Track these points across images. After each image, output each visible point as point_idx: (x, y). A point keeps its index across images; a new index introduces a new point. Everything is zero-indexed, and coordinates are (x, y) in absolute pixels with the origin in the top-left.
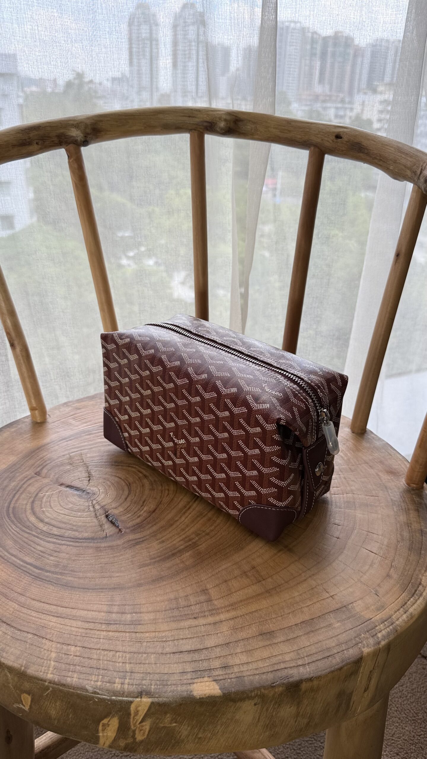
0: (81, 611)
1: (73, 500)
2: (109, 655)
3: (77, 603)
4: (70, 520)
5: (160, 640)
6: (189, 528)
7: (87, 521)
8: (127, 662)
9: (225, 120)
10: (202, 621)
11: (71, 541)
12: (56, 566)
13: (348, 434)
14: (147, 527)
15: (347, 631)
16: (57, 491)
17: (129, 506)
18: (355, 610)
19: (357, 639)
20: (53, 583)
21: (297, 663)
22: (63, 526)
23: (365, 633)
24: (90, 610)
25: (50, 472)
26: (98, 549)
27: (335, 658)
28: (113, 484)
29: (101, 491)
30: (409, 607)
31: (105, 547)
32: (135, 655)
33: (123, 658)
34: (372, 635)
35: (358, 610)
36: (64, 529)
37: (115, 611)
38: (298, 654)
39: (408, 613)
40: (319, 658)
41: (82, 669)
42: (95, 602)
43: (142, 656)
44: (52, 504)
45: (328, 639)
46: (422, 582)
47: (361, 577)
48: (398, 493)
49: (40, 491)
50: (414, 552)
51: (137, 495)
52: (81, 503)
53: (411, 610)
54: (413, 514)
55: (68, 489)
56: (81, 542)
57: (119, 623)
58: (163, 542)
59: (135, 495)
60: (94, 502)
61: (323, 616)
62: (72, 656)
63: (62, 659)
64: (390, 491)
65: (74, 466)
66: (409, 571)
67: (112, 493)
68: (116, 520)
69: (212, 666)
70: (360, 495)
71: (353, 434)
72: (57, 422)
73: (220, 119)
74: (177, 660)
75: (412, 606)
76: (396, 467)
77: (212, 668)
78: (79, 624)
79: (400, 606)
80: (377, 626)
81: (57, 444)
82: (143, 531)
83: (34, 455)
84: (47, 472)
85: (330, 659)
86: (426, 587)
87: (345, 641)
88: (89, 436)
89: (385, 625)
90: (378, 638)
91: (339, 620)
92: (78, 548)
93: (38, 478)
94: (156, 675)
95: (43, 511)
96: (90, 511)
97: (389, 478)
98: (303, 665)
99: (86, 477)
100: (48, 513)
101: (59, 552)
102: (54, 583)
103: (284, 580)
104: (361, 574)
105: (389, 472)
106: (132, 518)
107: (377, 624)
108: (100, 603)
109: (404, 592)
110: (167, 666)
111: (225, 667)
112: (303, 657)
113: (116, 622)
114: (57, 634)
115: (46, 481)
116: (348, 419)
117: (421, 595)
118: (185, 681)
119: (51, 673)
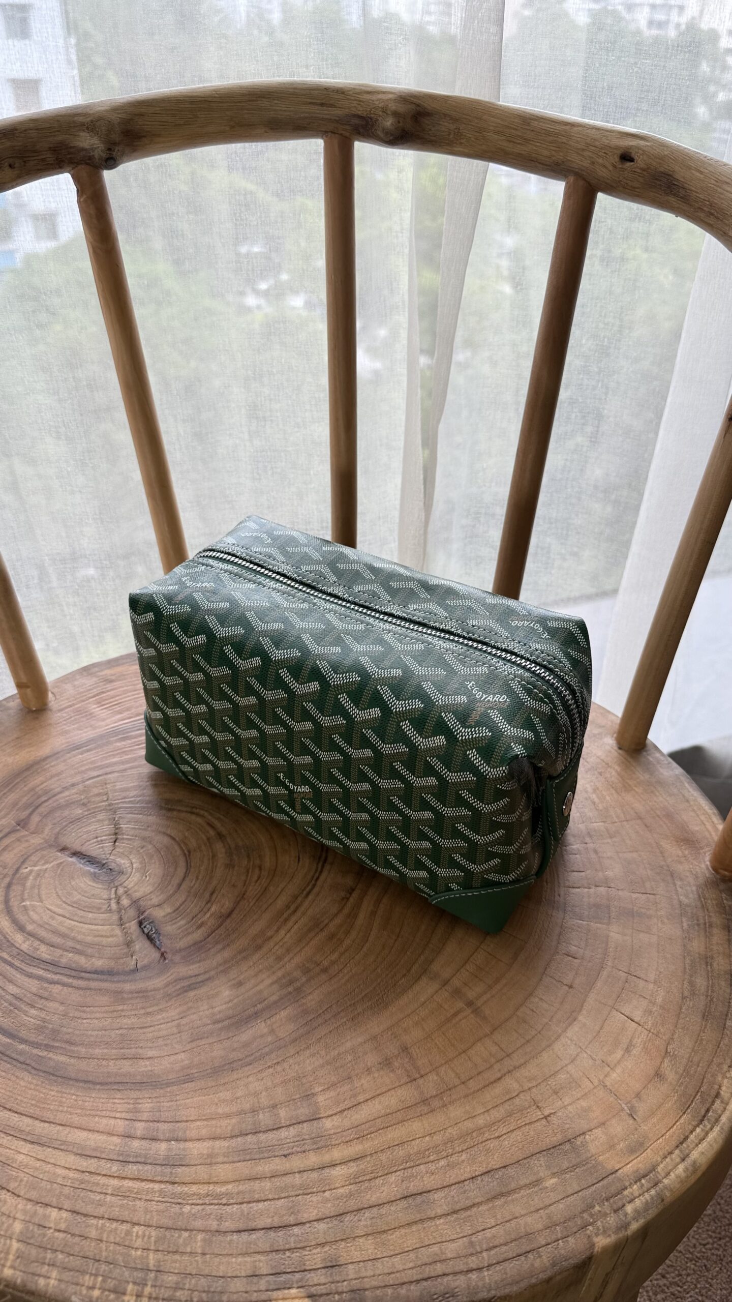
0: (76, 1130)
1: (82, 885)
2: (118, 1232)
3: (71, 1114)
4: (72, 930)
5: (216, 1201)
6: (291, 955)
7: (104, 933)
8: (152, 1248)
9: (395, 114)
10: (296, 1163)
11: (71, 976)
12: (40, 1029)
13: (610, 752)
14: (213, 951)
15: (568, 1197)
16: (55, 863)
17: (183, 903)
18: (589, 1151)
19: (585, 1215)
20: (30, 1068)
21: (467, 1263)
22: (57, 940)
23: (601, 1203)
24: (94, 1131)
25: (44, 820)
26: (119, 997)
27: (540, 1256)
28: (158, 851)
29: (135, 866)
30: (692, 1147)
31: (131, 992)
32: (168, 1234)
33: (146, 1238)
34: (615, 1207)
35: (593, 1151)
36: (60, 948)
37: (139, 1133)
38: (471, 1243)
39: (689, 1161)
40: (511, 1256)
41: (67, 1260)
42: (104, 1113)
43: (180, 1237)
44: (43, 893)
45: (532, 1212)
46: (722, 1093)
47: (606, 1076)
48: (694, 888)
49: (23, 862)
50: (712, 1023)
51: (200, 878)
52: (97, 891)
53: (695, 1155)
54: (718, 936)
55: (73, 859)
56: (89, 979)
57: (143, 1160)
58: (240, 984)
59: (197, 878)
60: (121, 890)
61: (525, 1161)
62: (51, 1231)
63: (32, 1237)
64: (679, 883)
65: (89, 810)
66: (698, 1066)
67: (156, 869)
68: (157, 932)
69: (308, 1263)
70: (622, 890)
71: (620, 751)
72: (66, 710)
73: (384, 110)
74: (244, 1249)
75: (697, 1145)
76: (697, 829)
77: (307, 1268)
78: (71, 1160)
79: (674, 1143)
80: (626, 1188)
81: (62, 759)
82: (204, 960)
83: (18, 783)
84: (39, 822)
85: (530, 1255)
86: (727, 1104)
87: (562, 1220)
88: (123, 743)
89: (642, 1185)
90: (626, 1214)
91: (556, 1170)
92: (82, 992)
93: (22, 834)
94: (203, 1280)
95: (25, 908)
96: (110, 911)
97: (680, 853)
98: (480, 1269)
99: (110, 835)
100: (33, 910)
101: (46, 999)
102: (33, 1068)
103: (459, 1078)
104: (609, 1069)
105: (682, 840)
106: (187, 929)
107: (627, 1184)
108: (113, 1114)
109: (684, 1113)
110: (225, 1260)
111: (331, 1267)
112: (479, 1250)
113: (139, 1159)
114: (27, 1182)
115: (36, 840)
116: (614, 718)
117: (717, 1120)
118: (255, 1294)
119: (12, 1267)
